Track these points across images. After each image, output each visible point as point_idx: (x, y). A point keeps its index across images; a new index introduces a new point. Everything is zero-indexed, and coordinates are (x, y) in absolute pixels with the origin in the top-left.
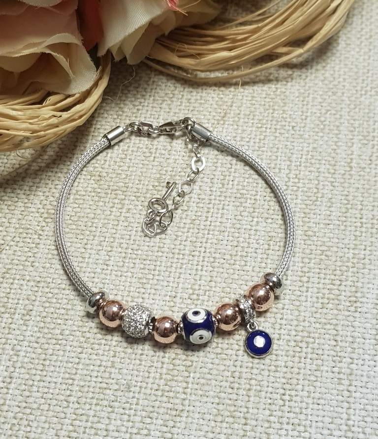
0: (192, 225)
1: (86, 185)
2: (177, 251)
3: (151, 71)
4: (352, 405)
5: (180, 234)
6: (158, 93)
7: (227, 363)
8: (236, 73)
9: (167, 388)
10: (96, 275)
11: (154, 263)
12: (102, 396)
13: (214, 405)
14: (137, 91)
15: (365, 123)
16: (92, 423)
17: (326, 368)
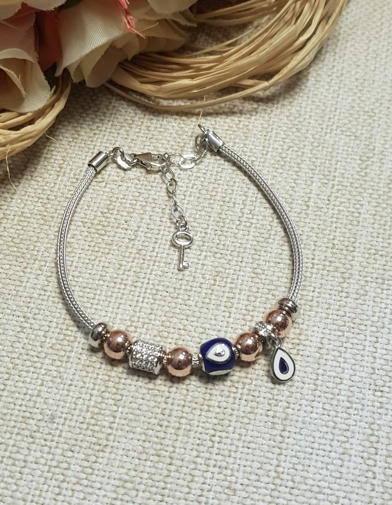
0: (137, 255)
1: (32, 207)
2: (119, 281)
3: (113, 96)
4: (284, 451)
5: (124, 263)
6: (117, 118)
7: (159, 399)
8: (199, 103)
9: (93, 421)
10: (33, 300)
11: (94, 292)
12: (24, 426)
13: (140, 443)
14: (96, 116)
15: (327, 162)
16: (11, 452)
17: (261, 411)
